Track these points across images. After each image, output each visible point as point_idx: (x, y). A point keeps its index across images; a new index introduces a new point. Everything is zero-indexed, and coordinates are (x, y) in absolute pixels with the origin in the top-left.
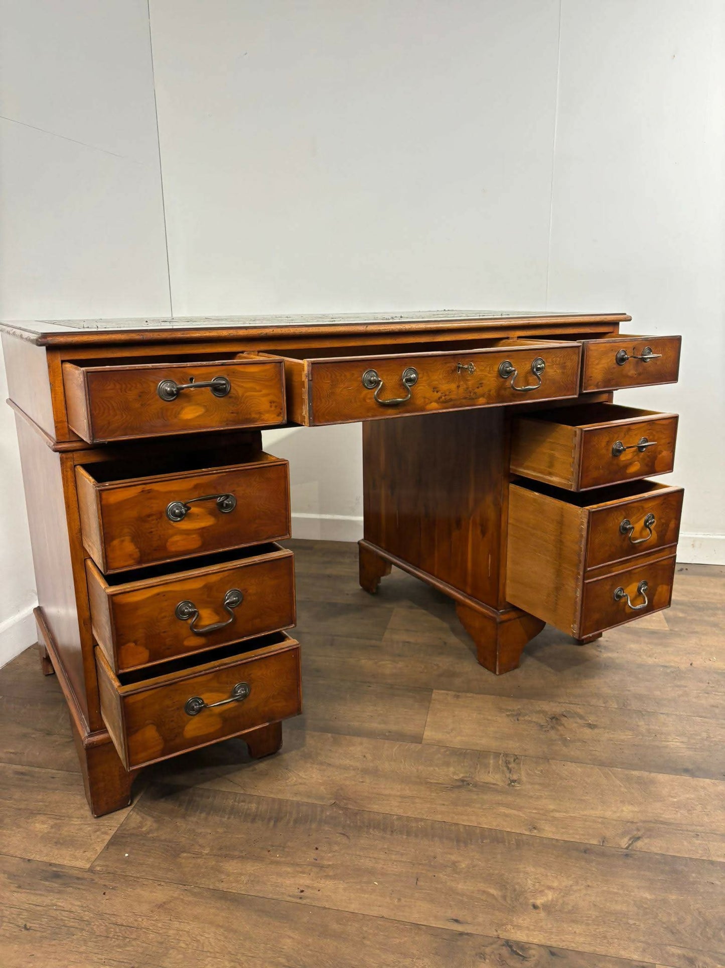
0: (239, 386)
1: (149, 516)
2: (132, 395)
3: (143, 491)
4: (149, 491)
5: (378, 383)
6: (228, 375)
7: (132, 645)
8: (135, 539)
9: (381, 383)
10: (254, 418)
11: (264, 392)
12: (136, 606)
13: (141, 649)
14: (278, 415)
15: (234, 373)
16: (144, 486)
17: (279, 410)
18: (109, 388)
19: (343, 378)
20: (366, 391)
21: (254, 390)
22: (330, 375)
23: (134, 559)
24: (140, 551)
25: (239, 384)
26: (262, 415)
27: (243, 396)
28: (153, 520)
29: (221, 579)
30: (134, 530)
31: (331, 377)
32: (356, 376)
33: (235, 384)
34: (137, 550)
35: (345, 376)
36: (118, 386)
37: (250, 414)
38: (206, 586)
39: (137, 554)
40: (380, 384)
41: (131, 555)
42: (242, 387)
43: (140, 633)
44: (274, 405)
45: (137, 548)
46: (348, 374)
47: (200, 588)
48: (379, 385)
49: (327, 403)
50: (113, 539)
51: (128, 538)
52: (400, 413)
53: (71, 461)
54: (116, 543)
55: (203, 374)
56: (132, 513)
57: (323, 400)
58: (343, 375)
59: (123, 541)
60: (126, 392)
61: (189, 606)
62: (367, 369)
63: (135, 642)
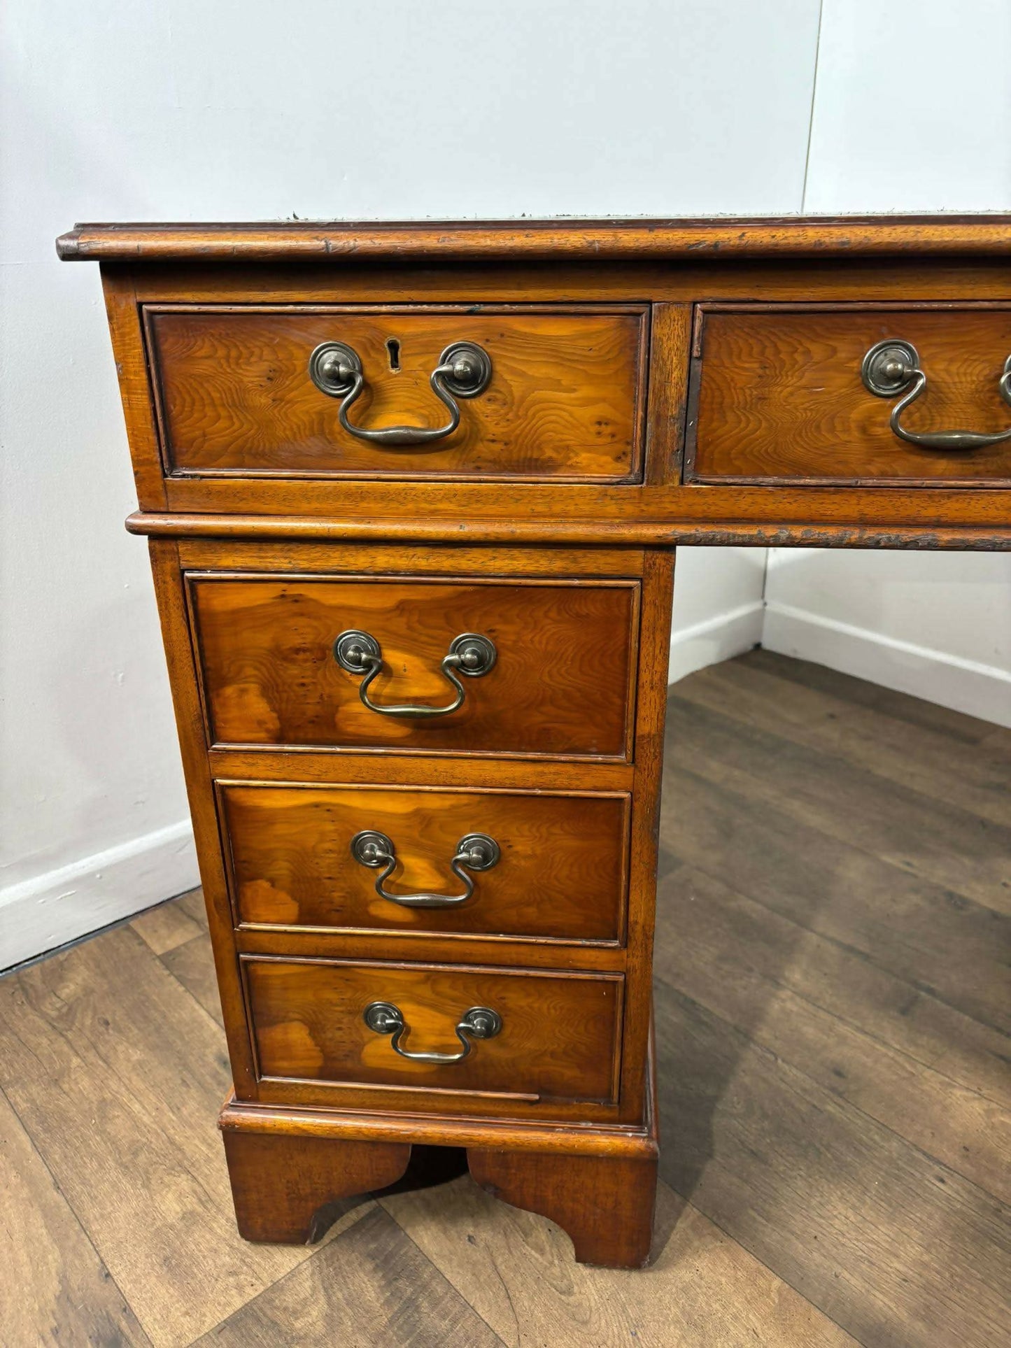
0: (513, 371)
1: (297, 651)
2: (252, 374)
3: (283, 596)
4: (297, 600)
5: (907, 381)
6: (487, 340)
7: (265, 884)
8: (270, 690)
9: (921, 382)
10: (550, 459)
11: (585, 391)
12: (271, 818)
13: (283, 896)
14: (618, 459)
15: (502, 335)
16: (285, 586)
17: (621, 447)
18: (202, 353)
19: (798, 357)
20: (871, 403)
21: (557, 385)
22: (756, 350)
23: (268, 731)
24: (279, 718)
25: (515, 365)
26: (572, 455)
27: (522, 400)
28: (306, 661)
29: (453, 807)
30: (266, 674)
31: (762, 353)
32: (842, 355)
33: (504, 365)
34: (274, 715)
35: (807, 352)
36: (221, 352)
37: (539, 448)
38: (417, 813)
39: (274, 724)
40: (916, 383)
41: (261, 723)
42: (522, 374)
43: (282, 868)
44: (608, 430)
45: (274, 710)
46: (818, 351)
47: (402, 814)
48: (914, 387)
49: (742, 425)
50: (224, 682)
51: (254, 688)
52: (977, 475)
53: (172, 560)
54: (230, 691)
55: (423, 334)
56: (263, 640)
57: (730, 417)
58: (801, 349)
59: (243, 691)
60: (237, 364)
61: (379, 845)
62: (882, 336)
63: (273, 882)
